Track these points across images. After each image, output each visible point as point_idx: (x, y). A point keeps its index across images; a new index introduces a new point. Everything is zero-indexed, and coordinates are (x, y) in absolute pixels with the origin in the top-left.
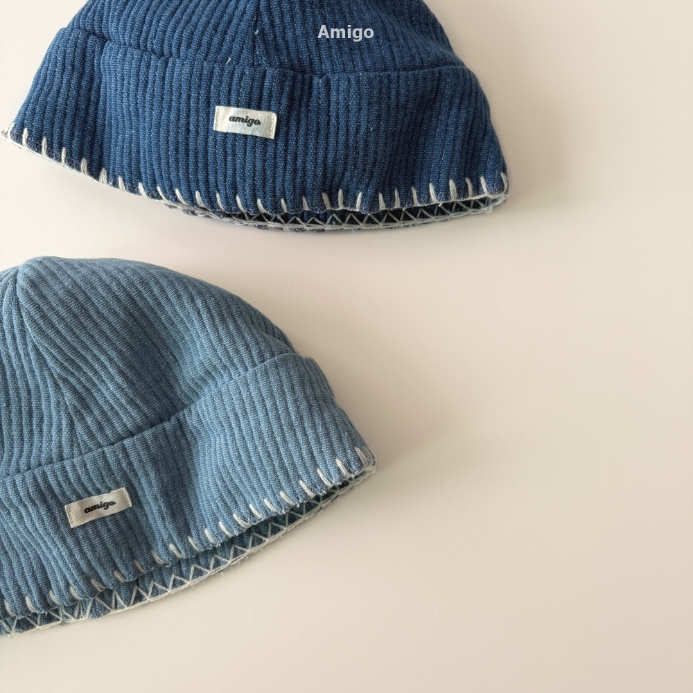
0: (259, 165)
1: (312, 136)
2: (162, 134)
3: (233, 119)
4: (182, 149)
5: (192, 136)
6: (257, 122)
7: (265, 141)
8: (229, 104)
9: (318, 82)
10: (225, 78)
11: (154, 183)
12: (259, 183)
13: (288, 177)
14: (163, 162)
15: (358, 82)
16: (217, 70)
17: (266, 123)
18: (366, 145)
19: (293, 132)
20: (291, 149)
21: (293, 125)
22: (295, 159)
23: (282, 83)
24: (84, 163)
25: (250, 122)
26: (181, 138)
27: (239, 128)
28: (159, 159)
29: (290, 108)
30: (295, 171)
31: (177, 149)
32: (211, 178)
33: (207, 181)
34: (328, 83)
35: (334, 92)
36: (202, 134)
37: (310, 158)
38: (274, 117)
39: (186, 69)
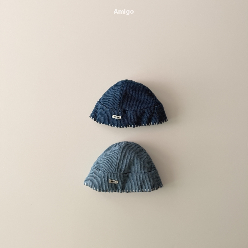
0: (118, 122)
1: (126, 119)
2: (105, 117)
3: (115, 117)
4: (108, 119)
5: (109, 118)
6: (118, 117)
7: (119, 120)
8: (114, 115)
9: (127, 112)
10: (114, 111)
11: (103, 123)
12: (118, 124)
13: (122, 124)
14: (105, 121)
15: (132, 112)
16: (113, 110)
17: (119, 117)
18: (133, 120)
19: (123, 118)
20: (123, 121)
21: (123, 117)
22: (123, 122)
23: (122, 112)
24: (94, 119)
25: (117, 117)
26: (108, 118)
27: (116, 118)
28: (104, 120)
29: (123, 115)
30: (123, 123)
31: (107, 119)
32: (112, 123)
33: (111, 123)
34: (128, 112)
35: (129, 113)
36: (111, 118)
37: (125, 122)
38: (120, 117)
39: (109, 109)
